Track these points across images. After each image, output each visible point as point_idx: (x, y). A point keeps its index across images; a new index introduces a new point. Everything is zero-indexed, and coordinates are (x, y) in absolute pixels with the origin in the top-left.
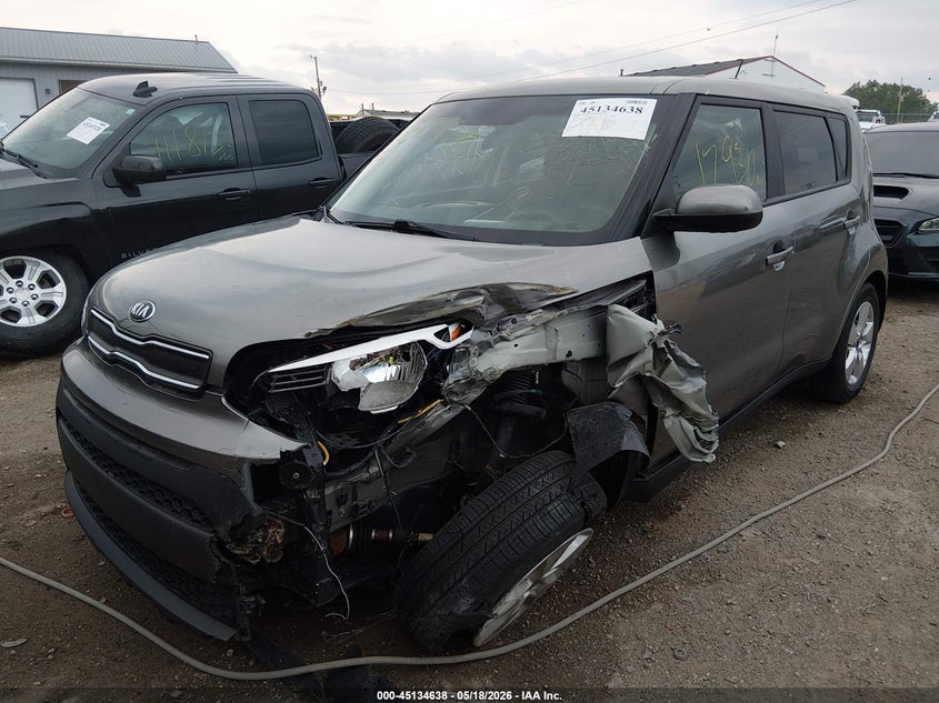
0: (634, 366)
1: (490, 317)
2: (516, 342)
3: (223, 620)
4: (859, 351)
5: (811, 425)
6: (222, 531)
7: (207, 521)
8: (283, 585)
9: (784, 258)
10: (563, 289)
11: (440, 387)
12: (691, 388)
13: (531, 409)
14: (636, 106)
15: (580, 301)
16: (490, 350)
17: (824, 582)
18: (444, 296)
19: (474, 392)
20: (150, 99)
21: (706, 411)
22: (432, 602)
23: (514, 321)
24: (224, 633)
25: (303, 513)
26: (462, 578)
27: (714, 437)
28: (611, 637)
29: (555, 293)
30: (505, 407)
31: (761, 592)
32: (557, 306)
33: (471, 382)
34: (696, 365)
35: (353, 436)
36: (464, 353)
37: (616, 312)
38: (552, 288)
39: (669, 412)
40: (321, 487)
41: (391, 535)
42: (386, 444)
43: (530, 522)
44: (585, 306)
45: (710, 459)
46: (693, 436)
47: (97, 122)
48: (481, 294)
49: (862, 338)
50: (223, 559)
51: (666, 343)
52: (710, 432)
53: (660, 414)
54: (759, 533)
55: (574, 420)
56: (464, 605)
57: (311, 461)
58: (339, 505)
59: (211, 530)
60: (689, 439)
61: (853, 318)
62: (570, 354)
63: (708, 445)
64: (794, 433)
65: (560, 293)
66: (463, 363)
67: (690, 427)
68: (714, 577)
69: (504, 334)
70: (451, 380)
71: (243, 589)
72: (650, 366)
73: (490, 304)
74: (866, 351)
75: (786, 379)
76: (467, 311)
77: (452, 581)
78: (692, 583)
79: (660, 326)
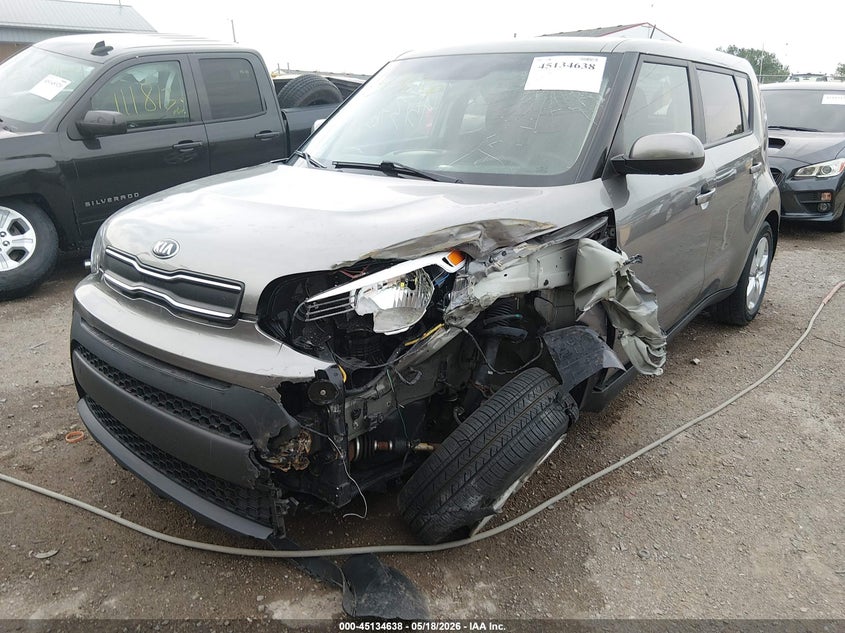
0: (599, 293)
1: (484, 249)
2: (506, 272)
3: (259, 521)
4: (757, 280)
5: (718, 344)
6: (261, 443)
7: (246, 436)
8: (302, 491)
9: (709, 199)
10: (544, 224)
11: (442, 313)
12: (645, 311)
13: (517, 331)
14: (589, 63)
15: (556, 235)
16: (484, 279)
17: (750, 474)
18: (448, 231)
19: (470, 317)
20: (106, 58)
21: (656, 332)
22: (444, 500)
23: (504, 254)
24: (263, 533)
25: (326, 425)
26: (471, 478)
27: (662, 354)
28: (579, 525)
29: (538, 228)
30: (495, 330)
31: (699, 484)
32: (538, 240)
33: (469, 308)
34: (650, 291)
35: (362, 359)
36: (463, 282)
37: (588, 245)
38: (537, 224)
39: (627, 332)
40: (341, 403)
41: (391, 445)
42: (396, 363)
43: (528, 429)
44: (560, 240)
45: (658, 373)
46: (645, 353)
47: (59, 80)
48: (477, 229)
49: (759, 269)
50: (262, 467)
51: (628, 271)
52: (659, 349)
53: (617, 334)
54: (690, 436)
55: (552, 341)
56: (473, 502)
57: (333, 380)
58: (354, 419)
59: (249, 442)
60: (642, 355)
61: (754, 251)
62: (546, 283)
63: (656, 360)
64: (705, 352)
65: (543, 228)
66: (462, 291)
67: (643, 346)
68: (657, 473)
69: (496, 265)
70: (452, 306)
71: (279, 493)
72: (613, 293)
73: (484, 238)
74: (762, 280)
75: (703, 304)
76: (467, 245)
77: (462, 482)
78: (639, 478)
79: (624, 257)
